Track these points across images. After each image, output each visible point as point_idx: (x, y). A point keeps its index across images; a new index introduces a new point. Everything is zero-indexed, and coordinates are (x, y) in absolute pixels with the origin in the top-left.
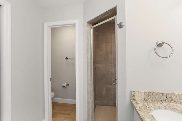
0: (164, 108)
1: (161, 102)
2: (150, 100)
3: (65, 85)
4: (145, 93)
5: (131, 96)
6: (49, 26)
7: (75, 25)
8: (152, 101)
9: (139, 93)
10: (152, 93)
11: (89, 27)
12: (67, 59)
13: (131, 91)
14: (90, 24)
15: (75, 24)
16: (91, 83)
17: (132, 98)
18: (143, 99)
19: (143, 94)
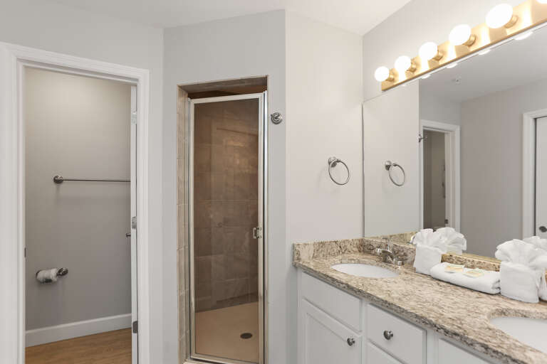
0: (339, 262)
1: (334, 255)
2: (321, 255)
3: (52, 273)
4: (314, 244)
5: (294, 253)
6: (19, 60)
7: (135, 82)
8: (324, 256)
9: (307, 247)
10: (323, 244)
11: (182, 99)
12: (58, 181)
13: (293, 245)
14: (184, 92)
15: (137, 80)
16: (187, 247)
17: (296, 256)
18: (312, 256)
19: (312, 247)
